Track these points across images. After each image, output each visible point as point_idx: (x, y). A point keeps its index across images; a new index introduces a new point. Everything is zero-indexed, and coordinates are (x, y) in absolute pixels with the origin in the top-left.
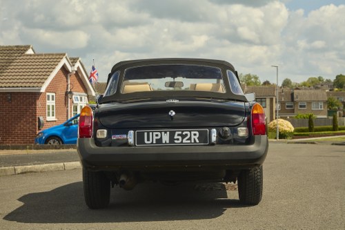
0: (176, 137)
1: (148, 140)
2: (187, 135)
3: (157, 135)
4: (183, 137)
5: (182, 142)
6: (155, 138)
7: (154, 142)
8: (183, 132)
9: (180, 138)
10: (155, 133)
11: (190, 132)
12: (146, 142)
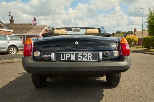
0: (79, 56)
1: (63, 58)
2: (85, 55)
3: (68, 56)
4: (83, 56)
5: (82, 60)
6: (67, 57)
7: (66, 59)
8: (83, 53)
9: (81, 57)
10: (67, 54)
11: (87, 53)
12: (62, 59)
